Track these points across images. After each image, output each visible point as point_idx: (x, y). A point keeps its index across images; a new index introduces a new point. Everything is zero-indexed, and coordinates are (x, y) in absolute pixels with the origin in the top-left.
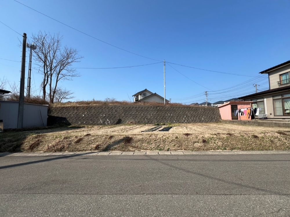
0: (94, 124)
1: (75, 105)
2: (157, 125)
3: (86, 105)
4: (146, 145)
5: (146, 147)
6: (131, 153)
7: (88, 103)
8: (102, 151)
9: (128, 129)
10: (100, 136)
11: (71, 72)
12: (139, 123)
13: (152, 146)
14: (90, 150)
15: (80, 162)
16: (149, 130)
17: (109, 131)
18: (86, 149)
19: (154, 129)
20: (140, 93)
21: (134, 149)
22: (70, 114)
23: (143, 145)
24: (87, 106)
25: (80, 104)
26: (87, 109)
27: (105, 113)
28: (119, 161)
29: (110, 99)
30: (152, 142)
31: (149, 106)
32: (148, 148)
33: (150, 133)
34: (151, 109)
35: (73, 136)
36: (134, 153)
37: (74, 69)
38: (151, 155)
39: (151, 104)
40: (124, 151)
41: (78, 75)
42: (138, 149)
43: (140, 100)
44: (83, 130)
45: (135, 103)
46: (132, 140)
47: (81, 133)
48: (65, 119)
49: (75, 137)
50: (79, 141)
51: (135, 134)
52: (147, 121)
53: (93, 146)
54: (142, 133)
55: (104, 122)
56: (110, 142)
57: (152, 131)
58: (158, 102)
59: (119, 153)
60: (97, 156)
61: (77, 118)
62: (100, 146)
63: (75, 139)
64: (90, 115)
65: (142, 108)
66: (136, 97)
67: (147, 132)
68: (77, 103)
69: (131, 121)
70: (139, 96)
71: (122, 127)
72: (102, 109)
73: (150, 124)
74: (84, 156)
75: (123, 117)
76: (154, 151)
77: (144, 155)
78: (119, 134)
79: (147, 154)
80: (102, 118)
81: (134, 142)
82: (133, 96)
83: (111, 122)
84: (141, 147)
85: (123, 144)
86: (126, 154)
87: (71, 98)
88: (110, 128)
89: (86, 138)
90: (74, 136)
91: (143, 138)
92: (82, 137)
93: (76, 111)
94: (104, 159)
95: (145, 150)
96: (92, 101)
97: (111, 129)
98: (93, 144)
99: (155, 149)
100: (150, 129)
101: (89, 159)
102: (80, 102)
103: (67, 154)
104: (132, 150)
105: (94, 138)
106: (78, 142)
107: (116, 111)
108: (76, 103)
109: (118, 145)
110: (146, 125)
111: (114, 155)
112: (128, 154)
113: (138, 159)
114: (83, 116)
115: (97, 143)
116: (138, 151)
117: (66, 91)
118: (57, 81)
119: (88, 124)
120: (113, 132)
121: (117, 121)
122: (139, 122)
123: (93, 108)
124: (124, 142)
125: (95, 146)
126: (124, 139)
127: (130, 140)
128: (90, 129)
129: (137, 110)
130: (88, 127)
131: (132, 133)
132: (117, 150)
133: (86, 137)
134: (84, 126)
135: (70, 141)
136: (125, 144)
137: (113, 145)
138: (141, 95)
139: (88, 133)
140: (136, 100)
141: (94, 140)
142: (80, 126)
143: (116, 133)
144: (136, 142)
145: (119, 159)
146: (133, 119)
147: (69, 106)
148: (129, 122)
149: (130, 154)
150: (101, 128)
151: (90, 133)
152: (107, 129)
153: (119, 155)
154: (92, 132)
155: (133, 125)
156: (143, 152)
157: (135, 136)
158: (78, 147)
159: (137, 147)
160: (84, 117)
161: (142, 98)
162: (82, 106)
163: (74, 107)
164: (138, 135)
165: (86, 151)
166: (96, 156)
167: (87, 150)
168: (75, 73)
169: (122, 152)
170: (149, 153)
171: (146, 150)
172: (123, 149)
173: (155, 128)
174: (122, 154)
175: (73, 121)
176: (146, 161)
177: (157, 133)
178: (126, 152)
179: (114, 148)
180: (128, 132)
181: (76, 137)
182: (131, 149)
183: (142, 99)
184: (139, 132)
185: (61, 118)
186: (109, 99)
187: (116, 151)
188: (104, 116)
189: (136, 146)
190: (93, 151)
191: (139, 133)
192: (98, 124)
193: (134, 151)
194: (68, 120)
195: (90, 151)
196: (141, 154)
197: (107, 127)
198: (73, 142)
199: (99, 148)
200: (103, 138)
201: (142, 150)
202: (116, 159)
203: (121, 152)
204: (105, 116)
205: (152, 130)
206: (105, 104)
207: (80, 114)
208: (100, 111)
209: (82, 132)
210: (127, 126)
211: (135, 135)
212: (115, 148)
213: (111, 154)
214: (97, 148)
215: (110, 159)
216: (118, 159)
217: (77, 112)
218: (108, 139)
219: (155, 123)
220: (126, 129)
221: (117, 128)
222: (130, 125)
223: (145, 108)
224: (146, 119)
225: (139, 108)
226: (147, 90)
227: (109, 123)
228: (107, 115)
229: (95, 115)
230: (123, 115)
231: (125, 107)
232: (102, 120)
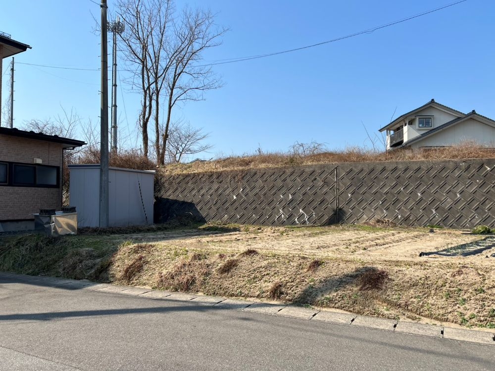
0: (262, 221)
1: (212, 168)
2: (483, 233)
3: (241, 168)
4: (441, 302)
5: (441, 312)
6: (387, 325)
7: (246, 162)
8: (291, 305)
9: (368, 244)
10: (283, 257)
11: (201, 78)
12: (407, 223)
13: (466, 309)
14: (258, 296)
15: (235, 326)
16: (447, 252)
17: (307, 246)
18: (247, 292)
19: (472, 249)
20: (409, 118)
21: (393, 312)
22: (202, 192)
23: (431, 301)
24: (242, 171)
25: (226, 166)
26: (243, 178)
27: (292, 191)
28: (345, 342)
29: (306, 147)
30: (465, 297)
31: (445, 162)
32: (449, 316)
33: (457, 260)
34: (457, 173)
35: (213, 254)
36: (395, 326)
37: (207, 68)
38: (463, 342)
39: (454, 157)
40: (359, 313)
41: (216, 85)
42: (409, 314)
43: (409, 142)
44: (235, 237)
45: (389, 152)
46: (386, 280)
47: (231, 247)
48: (191, 205)
49: (217, 255)
50: (229, 267)
51: (397, 262)
52: (438, 218)
53: (264, 285)
54: (424, 258)
55: (291, 216)
56: (313, 281)
57: (466, 254)
58: (487, 146)
59: (343, 316)
60: (280, 316)
61: (218, 205)
62: (283, 290)
63: (218, 261)
64: (251, 194)
65: (419, 169)
66: (392, 132)
67: (445, 258)
68: (218, 162)
69: (377, 217)
70: (405, 129)
71: (349, 235)
72: (283, 178)
73: (452, 227)
74: (244, 312)
75: (350, 201)
76: (477, 329)
77: (435, 338)
78: (339, 256)
79: (446, 336)
80: (283, 203)
81: (396, 288)
82: (381, 130)
83: (311, 216)
84: (422, 306)
85: (355, 289)
86: (366, 324)
87: (203, 149)
88: (310, 236)
89: (246, 262)
90: (216, 253)
91: (427, 278)
92: (235, 258)
93: (215, 186)
94: (299, 329)
95: (437, 319)
96: (255, 157)
97: (312, 239)
98: (266, 281)
99: (481, 321)
100: (455, 248)
101: (259, 324)
102: (224, 160)
103: (203, 300)
104: (386, 312)
105: (266, 262)
106: (225, 271)
107: (326, 183)
108: (214, 162)
109: (340, 293)
110: (437, 230)
111: (329, 323)
112: (375, 326)
114: (235, 197)
115: (277, 280)
116: (410, 320)
117: (191, 132)
118: (170, 108)
119: (246, 220)
120: (318, 248)
121: (332, 213)
122: (406, 219)
123: (258, 175)
124: (357, 285)
125: (270, 286)
126: (357, 276)
127: (378, 278)
128: (253, 236)
129: (399, 177)
130: (247, 230)
131: (383, 258)
132: (337, 306)
133: (245, 258)
134: (236, 225)
135: (208, 266)
136: (360, 290)
137: (322, 291)
138: (411, 123)
139: (249, 247)
140: (394, 142)
141: (266, 268)
142: (226, 226)
143: (330, 254)
144: (402, 288)
145: (346, 337)
146: (387, 209)
147: (200, 170)
148: (370, 219)
149: (381, 327)
150: (282, 234)
151: (254, 246)
152: (300, 239)
153: (344, 325)
154: (260, 246)
155: (385, 228)
156: (428, 327)
157: (396, 269)
158: (226, 284)
159: (407, 305)
160: (235, 201)
161: (416, 134)
162: (231, 171)
163: (211, 175)
164: (409, 264)
165: (248, 299)
166: (276, 316)
167: (251, 297)
168: (211, 79)
169: (353, 316)
170: (452, 331)
171: (441, 320)
172: (354, 307)
173: (477, 243)
174: (354, 323)
175: (211, 211)
176: (445, 359)
177: (487, 263)
178: (367, 319)
179: (327, 299)
180: (370, 253)
181: (221, 256)
182: (383, 309)
183: (418, 138)
184: (412, 256)
185: (184, 203)
186: (302, 145)
187: (333, 310)
188: (290, 197)
189: (402, 302)
190: (265, 301)
191: (410, 259)
192: (273, 224)
193: (396, 318)
194: (198, 208)
195: (258, 301)
196: (421, 332)
197: (302, 234)
198: (214, 270)
199: (282, 293)
200: (292, 264)
201: (425, 320)
202: (334, 335)
203: (351, 316)
204: (292, 201)
205: (463, 250)
206: (292, 160)
207: (227, 192)
208: (279, 183)
209: (233, 244)
210: (363, 233)
211: (397, 263)
212: (330, 300)
213: (317, 317)
214: (276, 292)
215: (318, 332)
216: (341, 336)
217: (218, 188)
218: (305, 270)
219: (473, 226)
220: (363, 241)
221: (330, 237)
222: (373, 228)
223: (428, 171)
224: (434, 211)
225: (406, 170)
226: (438, 104)
227: (306, 219)
228: (299, 196)
229: (265, 194)
230: (349, 195)
231: (356, 170)
232: (285, 209)
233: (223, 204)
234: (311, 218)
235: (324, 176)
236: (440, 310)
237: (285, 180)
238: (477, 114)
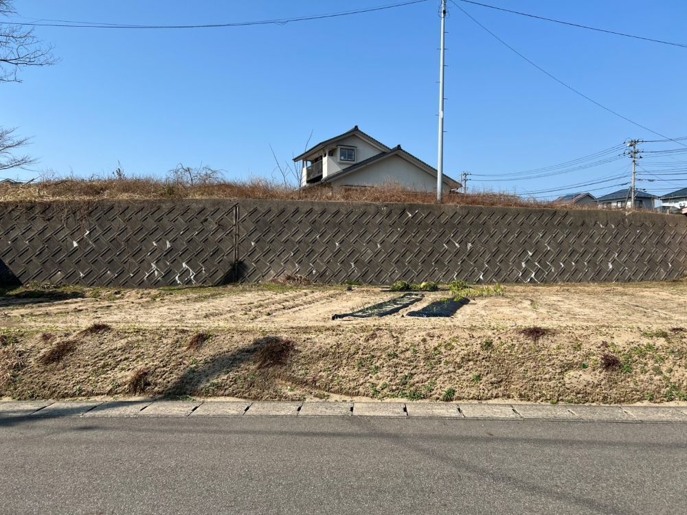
0: (122, 282)
1: (34, 195)
2: (401, 290)
3: (87, 198)
4: (353, 373)
5: (353, 384)
6: (288, 409)
7: (94, 188)
8: (161, 399)
9: (273, 307)
10: (152, 332)
11: (13, 45)
12: (322, 280)
13: (378, 379)
14: (110, 393)
15: (68, 441)
16: (364, 313)
17: (190, 315)
18: (90, 389)
19: (389, 308)
20: (329, 147)
21: (298, 392)
22: (13, 235)
23: (342, 373)
24: (89, 203)
25: (60, 194)
26: (90, 214)
27: (172, 236)
28: (234, 438)
29: (194, 173)
30: (378, 364)
31: (366, 205)
32: (361, 389)
33: (371, 322)
34: (378, 219)
35: (31, 334)
36: (299, 409)
37: (26, 29)
38: (372, 417)
39: (377, 199)
40: (256, 398)
41: (42, 59)
42: (317, 391)
43: (329, 178)
44: (73, 306)
45: (304, 189)
46: (291, 353)
47: (66, 322)
49: (39, 336)
50: (61, 353)
51: (307, 328)
52: (357, 273)
53: (119, 375)
54: (338, 321)
55: (168, 273)
56: (195, 362)
57: (381, 315)
58: (409, 188)
59: (234, 405)
60: (143, 417)
61: (44, 256)
62: (150, 379)
63: (41, 344)
64: (104, 240)
65: (338, 212)
66: (309, 164)
67: (360, 320)
68: (45, 185)
69: (288, 273)
70: (325, 160)
71: (251, 297)
72: (157, 216)
73: (371, 283)
74: (84, 418)
75: (254, 251)
76: (388, 400)
77: (343, 417)
78: (234, 326)
79: (355, 413)
80: (157, 254)
81: (303, 361)
82: (296, 160)
83: (198, 272)
84: (332, 380)
85: (253, 367)
86: (264, 412)
87: (17, 163)
88: (196, 300)
89: (91, 342)
90: (37, 332)
91: (338, 345)
92: (71, 338)
93: (39, 225)
94: (171, 431)
95: (347, 394)
96: (111, 181)
97: (198, 305)
98: (122, 369)
99: (393, 391)
100: (370, 308)
101: (107, 433)
102: (57, 184)
103: (10, 409)
104: (290, 393)
105: (124, 342)
106: (53, 360)
107: (220, 226)
108: (37, 185)
109: (231, 374)
110: (355, 288)
111: (214, 417)
112: (274, 413)
113: (315, 434)
114: (75, 244)
115: (140, 366)
116: (317, 399)
119: (94, 280)
120: (206, 316)
121: (228, 268)
122: (322, 275)
123: (116, 211)
124: (255, 362)
125: (130, 375)
126: (255, 350)
127: (282, 351)
128: (106, 303)
129: (314, 222)
130: (96, 296)
131: (290, 324)
132: (227, 392)
133: (89, 338)
134: (78, 288)
135: (21, 354)
136: (259, 368)
137: (207, 374)
138: (331, 154)
139: (97, 321)
140: (312, 177)
141: (123, 349)
142: (59, 290)
143: (222, 324)
144: (311, 360)
145: (237, 432)
146: (300, 263)
147: (10, 198)
148: (278, 275)
149: (283, 413)
150: (154, 299)
151: (105, 319)
152: (181, 307)
153: (235, 416)
154: (116, 318)
155: (297, 287)
156: (337, 405)
157: (305, 336)
158: (54, 379)
159: (314, 381)
160: (76, 250)
161: (337, 169)
162: (69, 202)
163: (31, 207)
164: (319, 330)
165: (92, 399)
166: (137, 417)
167: (97, 394)
168: (32, 48)
169: (248, 403)
170: (363, 406)
171: (352, 395)
172: (250, 391)
173: (394, 301)
174: (248, 413)
175: (31, 267)
176: (352, 440)
177: (402, 324)
178: (266, 404)
179: (213, 385)
180: (275, 319)
181: (46, 337)
182: (287, 390)
183: (338, 174)
184: (324, 320)
186: (188, 170)
187: (222, 399)
188: (168, 245)
189: (309, 378)
190: (121, 398)
191: (322, 324)
192: (141, 285)
193: (301, 399)
194: (6, 262)
195: (110, 399)
196: (329, 412)
197: (184, 297)
198: (31, 360)
199: (149, 384)
200: (165, 341)
201: (335, 397)
202: (220, 432)
203: (244, 403)
204: (171, 250)
205: (380, 310)
206: (172, 191)
207: (61, 236)
208: (151, 223)
209: (69, 318)
210: (268, 294)
211: (306, 330)
212: (219, 387)
213: (199, 411)
214: (140, 384)
215: (198, 432)
216: (230, 432)
217: (45, 229)
218: (185, 348)
219: (392, 281)
220: (268, 304)
221: (225, 300)
222: (282, 288)
223: (349, 214)
224: (352, 264)
225: (323, 213)
226: (362, 133)
227: (192, 277)
228: (183, 244)
229: (127, 240)
230: (253, 244)
231: (262, 210)
232: (161, 263)
233: (53, 255)
234: (199, 275)
235: (218, 216)
236: (351, 383)
237: (159, 220)
238: (402, 150)
